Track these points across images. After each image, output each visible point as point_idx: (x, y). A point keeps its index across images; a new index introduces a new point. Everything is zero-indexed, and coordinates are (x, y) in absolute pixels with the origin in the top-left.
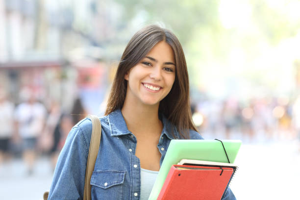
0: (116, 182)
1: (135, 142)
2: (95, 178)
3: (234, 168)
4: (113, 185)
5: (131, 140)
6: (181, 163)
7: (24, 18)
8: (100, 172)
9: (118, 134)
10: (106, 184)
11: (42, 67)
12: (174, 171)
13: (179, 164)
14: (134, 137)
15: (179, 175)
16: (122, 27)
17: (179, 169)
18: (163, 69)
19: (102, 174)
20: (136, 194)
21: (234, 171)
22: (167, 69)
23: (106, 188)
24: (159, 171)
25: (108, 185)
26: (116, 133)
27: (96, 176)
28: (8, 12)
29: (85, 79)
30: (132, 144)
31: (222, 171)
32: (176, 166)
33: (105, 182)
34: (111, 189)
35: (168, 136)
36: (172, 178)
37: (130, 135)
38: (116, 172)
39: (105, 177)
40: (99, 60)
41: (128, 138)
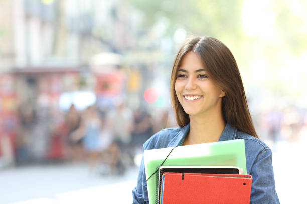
7: (43, 23)
11: (61, 73)
28: (27, 17)
29: (103, 86)
40: (119, 67)
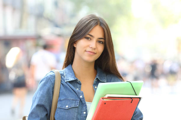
0: (74, 105)
1: (80, 84)
2: (60, 103)
3: (140, 98)
4: (72, 107)
5: (78, 83)
6: (106, 96)
7: (14, 9)
8: (63, 100)
9: (69, 80)
10: (67, 106)
12: (101, 101)
13: (104, 97)
14: (79, 81)
15: (105, 104)
16: (73, 16)
17: (105, 100)
18: (97, 41)
19: (64, 101)
20: (85, 113)
21: (140, 100)
22: (100, 42)
23: (67, 109)
24: (92, 102)
25: (68, 107)
26: (68, 79)
27: (61, 102)
28: (5, 5)
30: (78, 85)
31: (132, 100)
32: (103, 98)
33: (66, 105)
34: (71, 109)
35: (99, 79)
36: (100, 106)
37: (77, 80)
38: (74, 100)
39: (66, 102)
40: (59, 36)
41: (75, 82)
